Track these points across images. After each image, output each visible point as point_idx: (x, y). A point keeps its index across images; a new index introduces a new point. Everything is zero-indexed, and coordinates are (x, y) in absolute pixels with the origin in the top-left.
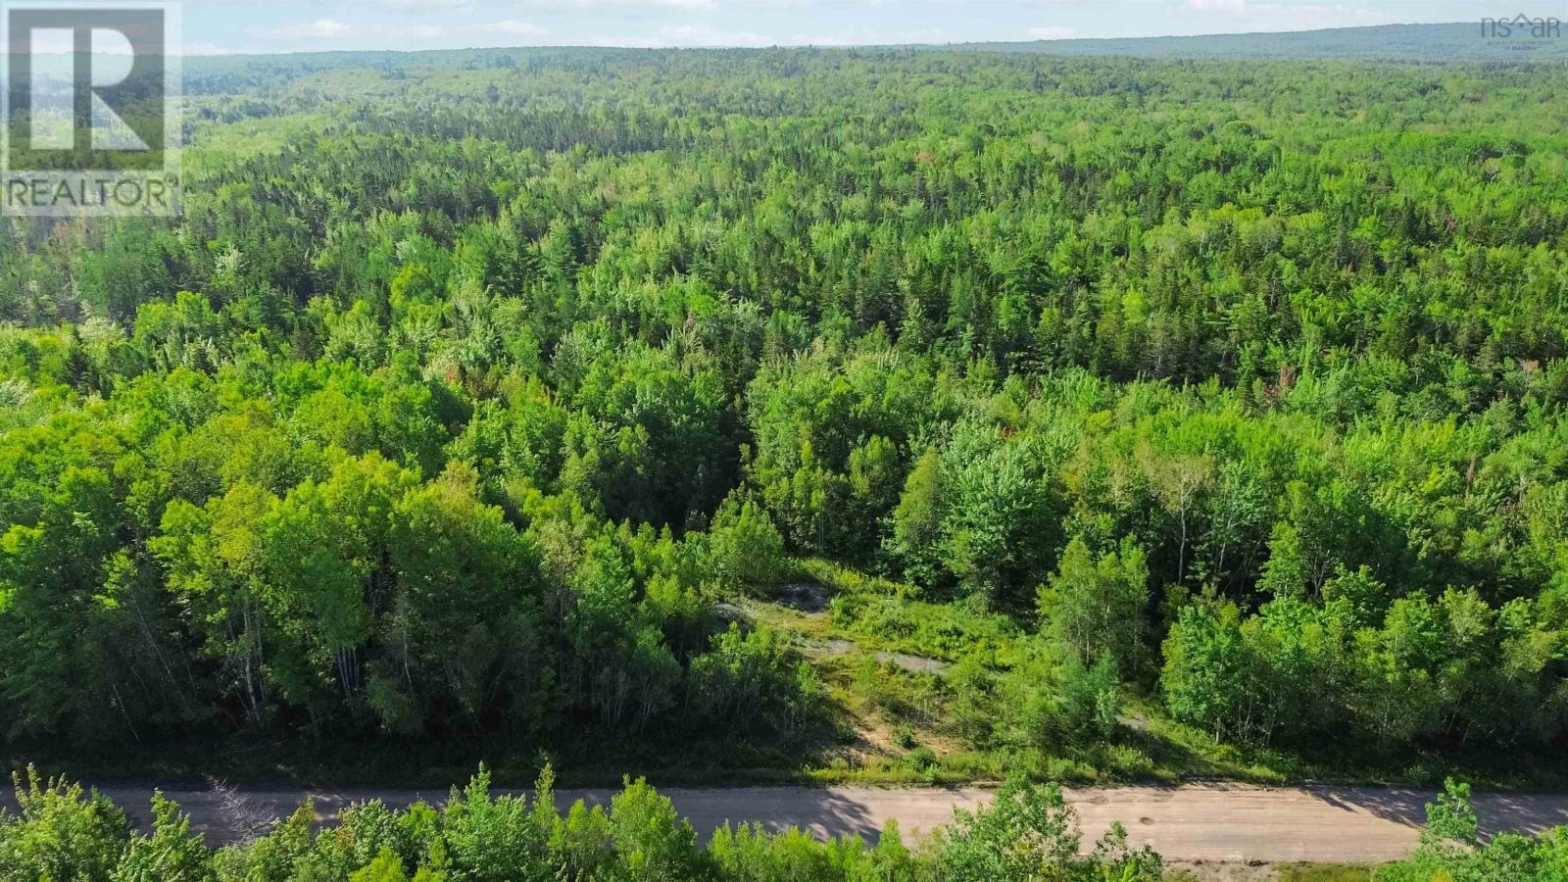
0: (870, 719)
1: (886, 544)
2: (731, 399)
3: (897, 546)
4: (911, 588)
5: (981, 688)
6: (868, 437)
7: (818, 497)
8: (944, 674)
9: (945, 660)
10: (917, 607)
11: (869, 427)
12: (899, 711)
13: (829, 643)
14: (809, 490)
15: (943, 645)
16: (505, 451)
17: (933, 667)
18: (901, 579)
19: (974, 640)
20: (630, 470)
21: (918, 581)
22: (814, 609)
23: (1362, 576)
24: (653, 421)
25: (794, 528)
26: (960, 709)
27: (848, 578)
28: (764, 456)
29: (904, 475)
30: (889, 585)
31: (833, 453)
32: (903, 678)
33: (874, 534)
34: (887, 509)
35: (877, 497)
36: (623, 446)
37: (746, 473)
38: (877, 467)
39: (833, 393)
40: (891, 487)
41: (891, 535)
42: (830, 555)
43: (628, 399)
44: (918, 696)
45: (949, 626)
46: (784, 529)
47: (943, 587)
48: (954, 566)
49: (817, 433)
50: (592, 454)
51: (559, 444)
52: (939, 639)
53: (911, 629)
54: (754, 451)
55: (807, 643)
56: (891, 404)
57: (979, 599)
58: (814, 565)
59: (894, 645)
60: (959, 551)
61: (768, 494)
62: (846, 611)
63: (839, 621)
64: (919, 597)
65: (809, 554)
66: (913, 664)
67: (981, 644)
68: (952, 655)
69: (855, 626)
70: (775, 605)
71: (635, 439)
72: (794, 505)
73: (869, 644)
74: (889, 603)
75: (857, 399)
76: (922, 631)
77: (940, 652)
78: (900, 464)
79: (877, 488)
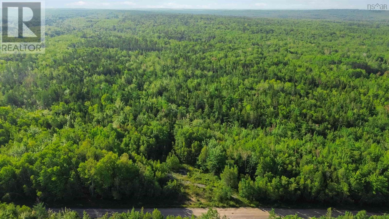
0: (193, 196)
1: (197, 162)
2: (171, 131)
3: (199, 163)
4: (202, 171)
5: (211, 190)
6: (195, 141)
7: (186, 153)
8: (205, 188)
9: (206, 185)
10: (202, 174)
11: (195, 139)
12: (197, 195)
13: (187, 182)
14: (184, 152)
15: (206, 182)
16: (130, 145)
17: (204, 186)
18: (200, 169)
19: (211, 181)
20: (152, 147)
21: (203, 169)
22: (184, 175)
23: (270, 174)
24: (156, 137)
25: (181, 158)
26: (207, 195)
27: (191, 168)
28: (176, 144)
29: (201, 149)
30: (198, 170)
31: (189, 145)
32: (198, 189)
33: (196, 160)
34: (198, 156)
35: (196, 153)
36: (151, 142)
37: (173, 147)
38: (196, 147)
39: (189, 132)
40: (199, 151)
41: (198, 161)
42: (188, 164)
43: (152, 133)
44: (200, 192)
45: (207, 179)
46: (180, 159)
47: (206, 171)
48: (208, 167)
49: (186, 140)
50: (145, 145)
51: (139, 142)
52: (205, 181)
53: (201, 179)
54: (175, 143)
55: (183, 181)
56: (200, 135)
57: (213, 173)
58: (185, 165)
59: (197, 182)
60: (209, 164)
61: (177, 152)
62: (190, 175)
63: (189, 177)
64: (203, 172)
65: (184, 163)
66: (200, 186)
67: (212, 182)
68: (207, 184)
69: (191, 178)
70: (178, 174)
71: (153, 141)
72: (182, 154)
73: (193, 182)
74: (197, 173)
75: (194, 133)
76: (202, 179)
77: (205, 183)
78: (201, 147)
79: (196, 151)
